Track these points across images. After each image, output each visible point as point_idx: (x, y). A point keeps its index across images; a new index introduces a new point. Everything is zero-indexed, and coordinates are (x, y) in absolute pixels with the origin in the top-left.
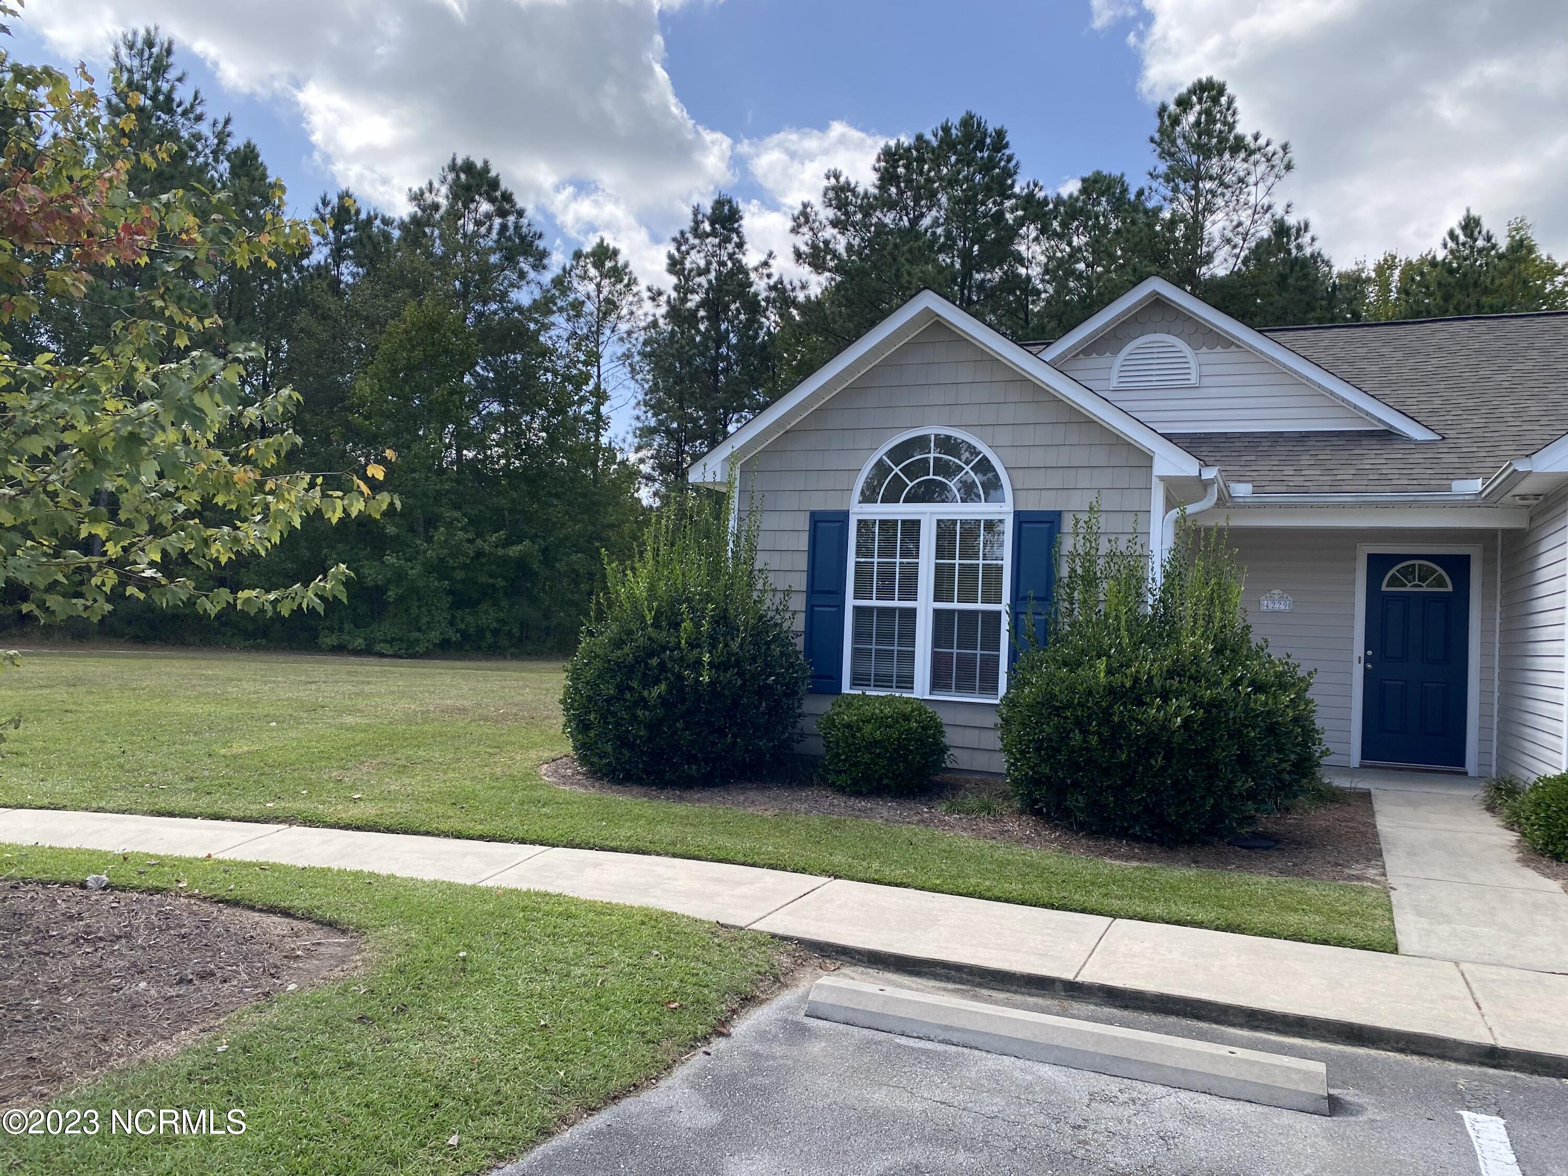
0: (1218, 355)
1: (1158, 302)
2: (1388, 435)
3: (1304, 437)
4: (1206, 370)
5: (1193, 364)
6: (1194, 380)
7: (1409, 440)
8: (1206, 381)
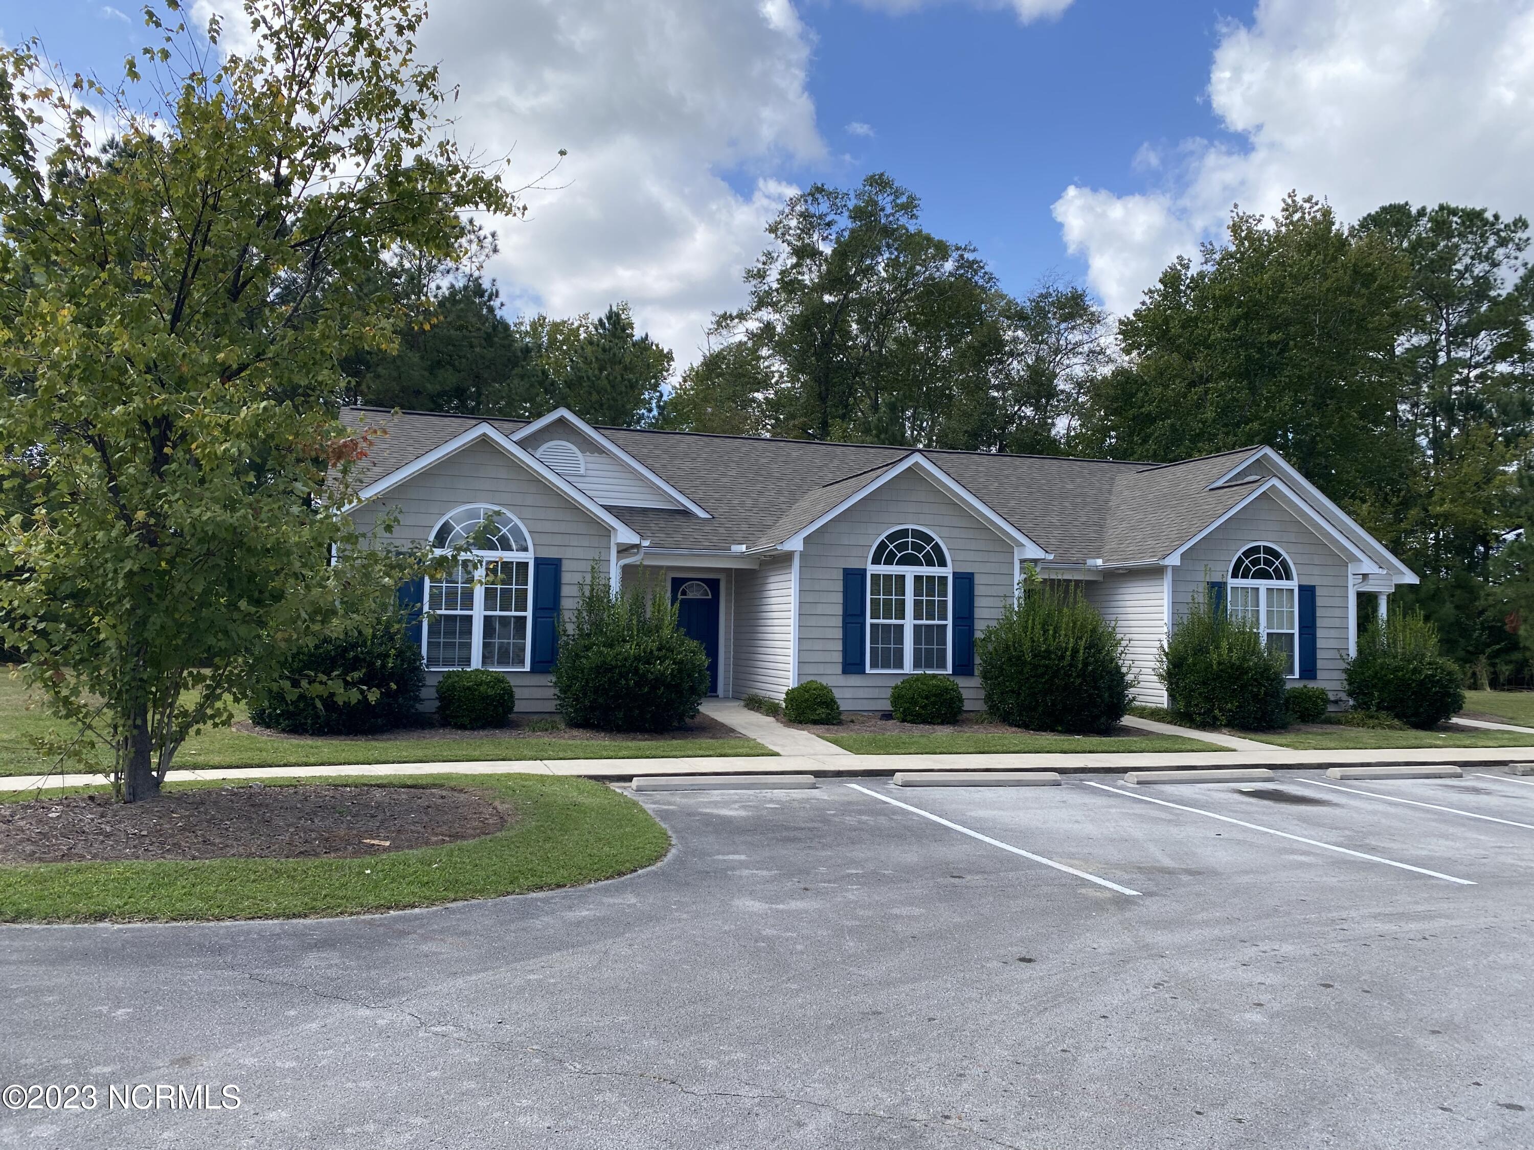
0: (596, 458)
1: (561, 421)
2: (685, 513)
3: (645, 511)
4: (590, 466)
5: (582, 462)
6: (582, 472)
7: (697, 517)
8: (590, 473)
